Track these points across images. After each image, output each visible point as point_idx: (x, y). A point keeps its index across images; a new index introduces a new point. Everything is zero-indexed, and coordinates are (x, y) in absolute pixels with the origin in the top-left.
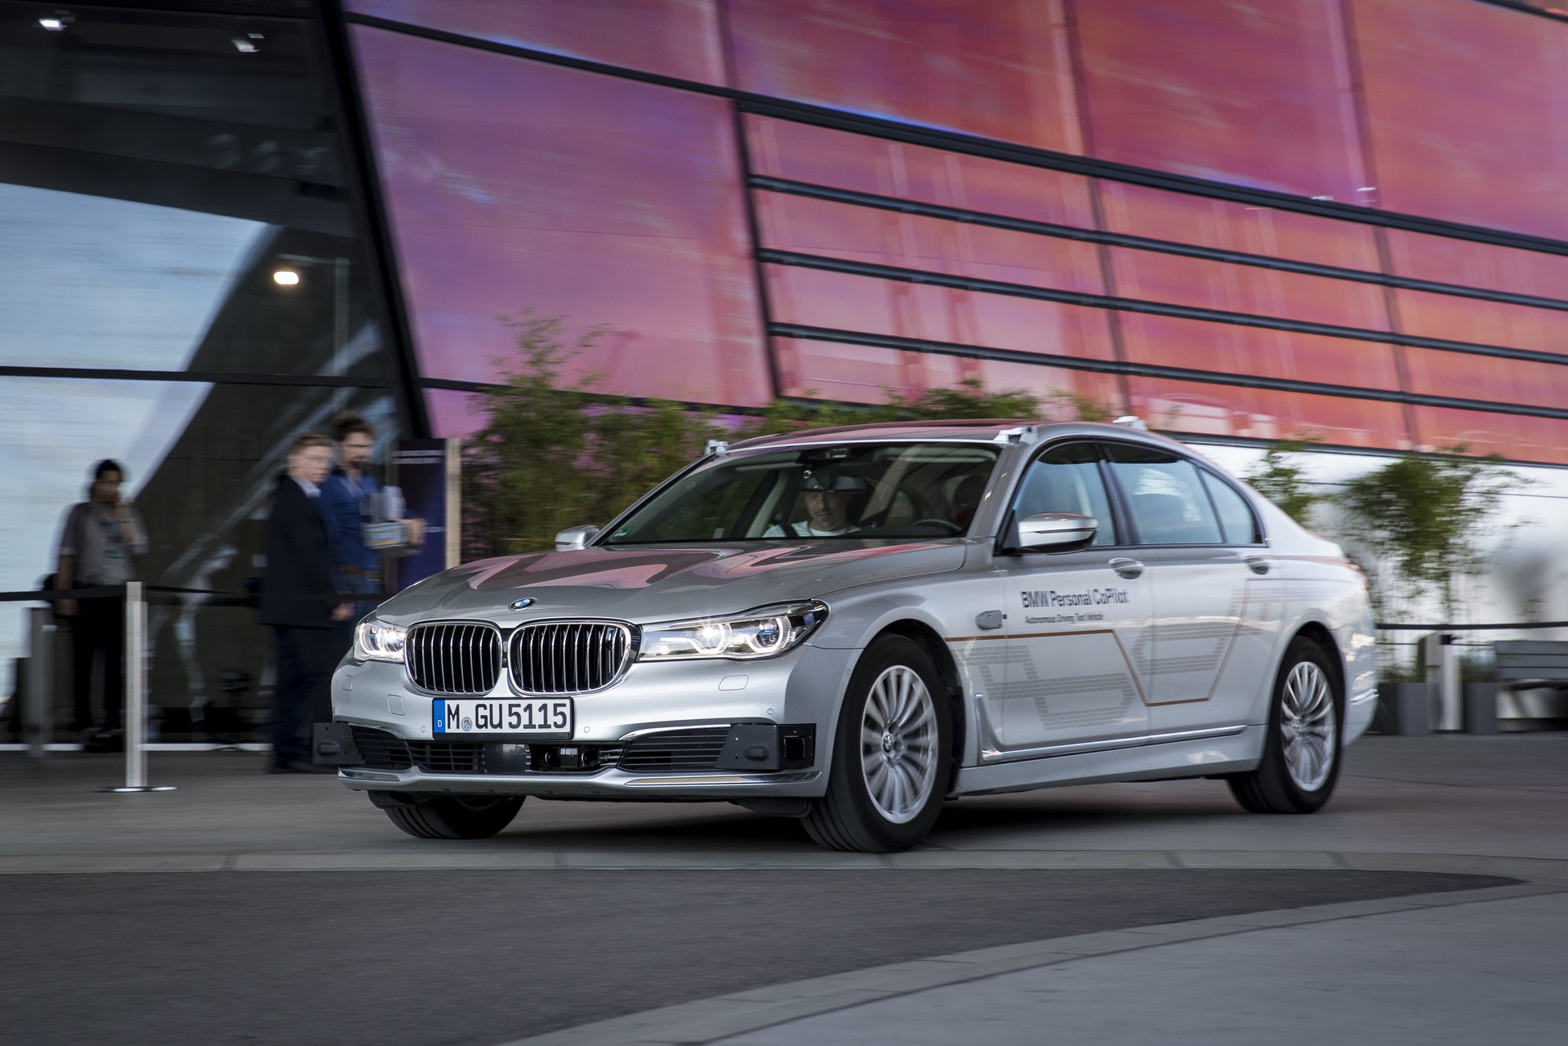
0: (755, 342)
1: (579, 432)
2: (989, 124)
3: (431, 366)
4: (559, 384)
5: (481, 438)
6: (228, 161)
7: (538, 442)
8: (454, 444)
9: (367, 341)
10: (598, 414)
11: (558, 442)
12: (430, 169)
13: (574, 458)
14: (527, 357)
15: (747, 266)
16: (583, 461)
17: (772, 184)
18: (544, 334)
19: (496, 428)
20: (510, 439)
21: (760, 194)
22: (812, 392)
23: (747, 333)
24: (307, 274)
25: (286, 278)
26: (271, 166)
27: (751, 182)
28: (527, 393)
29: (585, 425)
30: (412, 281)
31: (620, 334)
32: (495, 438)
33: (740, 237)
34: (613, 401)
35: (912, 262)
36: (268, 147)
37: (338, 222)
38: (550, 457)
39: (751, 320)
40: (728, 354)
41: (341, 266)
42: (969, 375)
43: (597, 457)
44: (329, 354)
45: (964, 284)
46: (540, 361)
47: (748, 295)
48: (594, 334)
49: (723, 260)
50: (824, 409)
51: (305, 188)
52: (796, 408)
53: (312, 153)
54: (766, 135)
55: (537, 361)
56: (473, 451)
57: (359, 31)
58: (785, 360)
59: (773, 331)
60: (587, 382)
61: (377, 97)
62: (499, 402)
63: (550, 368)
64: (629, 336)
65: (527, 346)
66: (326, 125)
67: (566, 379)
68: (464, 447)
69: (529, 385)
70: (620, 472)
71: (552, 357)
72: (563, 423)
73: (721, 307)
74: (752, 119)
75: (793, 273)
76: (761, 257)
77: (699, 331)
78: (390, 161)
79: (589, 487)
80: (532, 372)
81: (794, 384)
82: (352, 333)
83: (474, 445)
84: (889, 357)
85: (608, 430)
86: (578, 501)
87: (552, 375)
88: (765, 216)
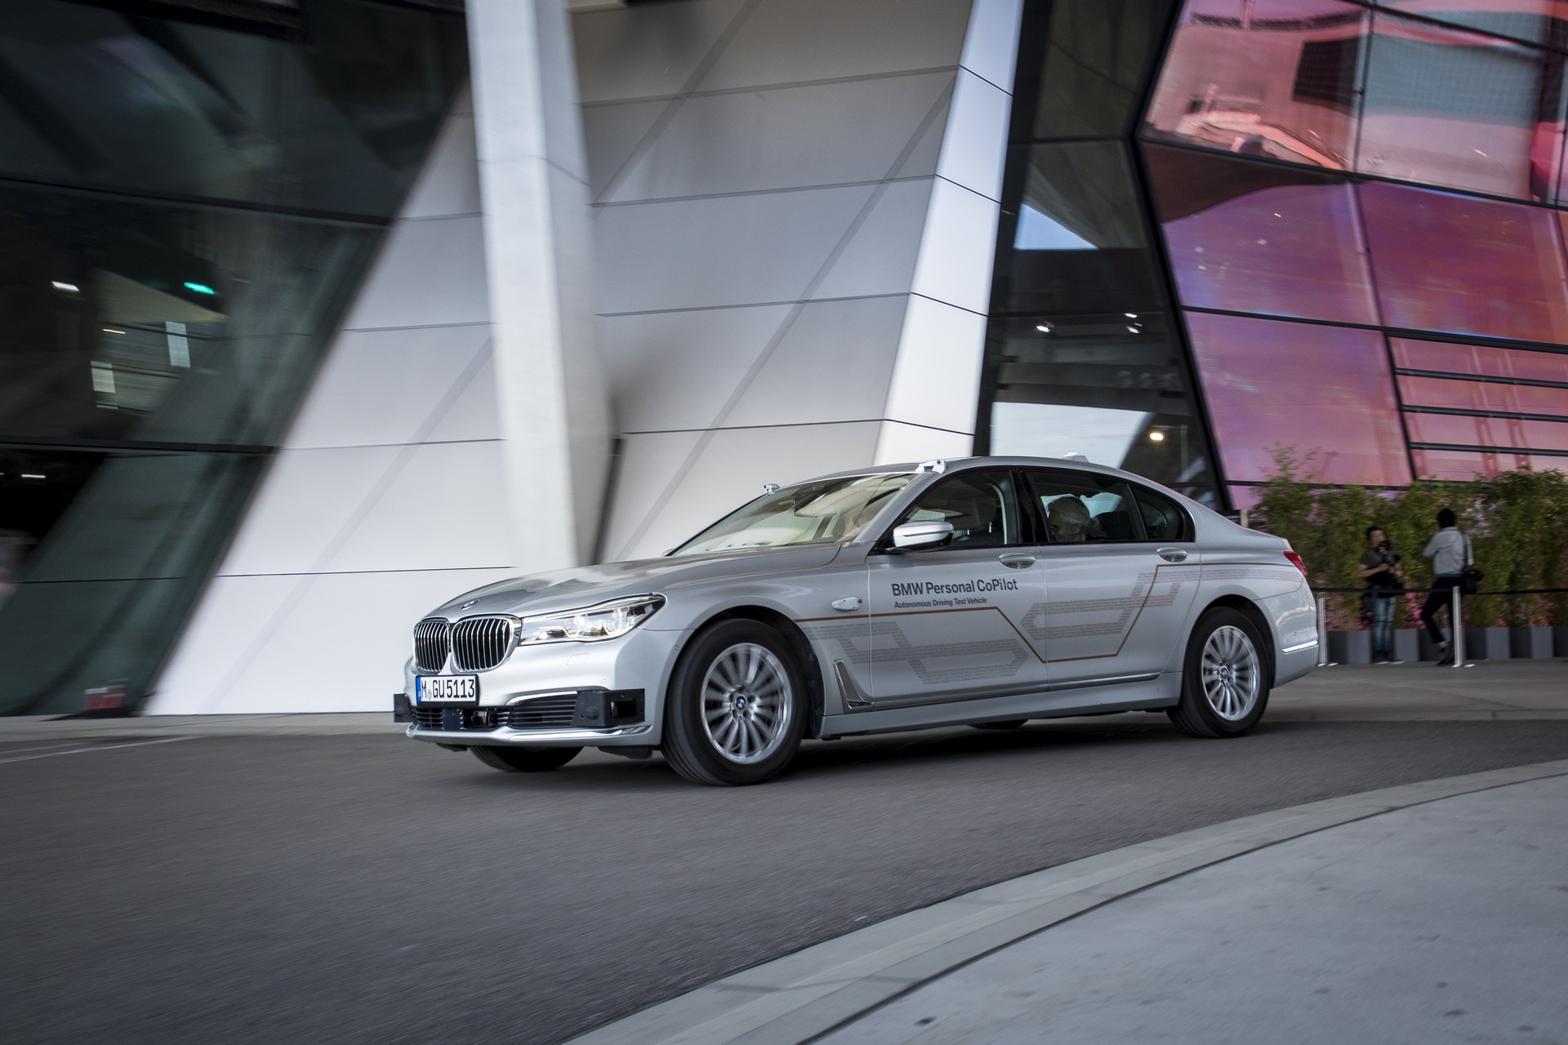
0: (1402, 453)
1: (1309, 503)
2: (1526, 333)
3: (1230, 474)
4: (1296, 480)
5: (1257, 507)
6: (1127, 384)
7: (1287, 509)
8: (1244, 512)
9: (1199, 465)
10: (1318, 493)
11: (1296, 509)
12: (1226, 379)
13: (1306, 515)
14: (1279, 467)
15: (1396, 415)
16: (1311, 518)
17: (1406, 373)
18: (1287, 455)
19: (1265, 503)
20: (1272, 509)
21: (1400, 378)
22: (1434, 477)
23: (1399, 449)
24: (1169, 436)
25: (1157, 437)
26: (1147, 384)
27: (1394, 371)
28: (1280, 485)
29: (1312, 499)
30: (1219, 433)
31: (1328, 453)
32: (1264, 508)
33: (1391, 400)
34: (1326, 487)
35: (1487, 407)
36: (1146, 375)
37: (1182, 409)
38: (1294, 516)
39: (1399, 441)
40: (1387, 460)
41: (1184, 429)
42: (1524, 463)
43: (1319, 515)
44: (1179, 473)
45: (1518, 416)
46: (1285, 468)
47: (1397, 429)
48: (1313, 453)
49: (1382, 413)
50: (1440, 485)
51: (1165, 393)
52: (1426, 486)
53: (1167, 377)
54: (1401, 348)
55: (1284, 469)
56: (1253, 515)
57: (1188, 314)
58: (1418, 461)
59: (1410, 446)
60: (1310, 477)
61: (1200, 346)
62: (1265, 490)
63: (1291, 472)
64: (1334, 454)
65: (1279, 461)
66: (1174, 362)
67: (1299, 477)
68: (1249, 513)
69: (1281, 481)
70: (1331, 522)
71: (1291, 466)
72: (1300, 499)
73: (1381, 436)
74: (1393, 340)
75: (1420, 416)
76: (1401, 408)
77: (1372, 450)
78: (1206, 376)
79: (1316, 531)
80: (1282, 474)
81: (1425, 473)
82: (1191, 461)
83: (1254, 512)
84: (1477, 457)
85: (1323, 501)
86: (1310, 538)
87: (1292, 475)
88: (1403, 389)
